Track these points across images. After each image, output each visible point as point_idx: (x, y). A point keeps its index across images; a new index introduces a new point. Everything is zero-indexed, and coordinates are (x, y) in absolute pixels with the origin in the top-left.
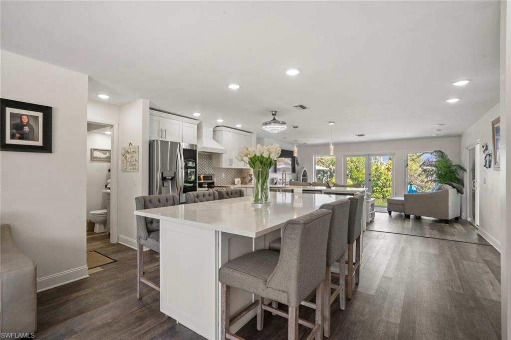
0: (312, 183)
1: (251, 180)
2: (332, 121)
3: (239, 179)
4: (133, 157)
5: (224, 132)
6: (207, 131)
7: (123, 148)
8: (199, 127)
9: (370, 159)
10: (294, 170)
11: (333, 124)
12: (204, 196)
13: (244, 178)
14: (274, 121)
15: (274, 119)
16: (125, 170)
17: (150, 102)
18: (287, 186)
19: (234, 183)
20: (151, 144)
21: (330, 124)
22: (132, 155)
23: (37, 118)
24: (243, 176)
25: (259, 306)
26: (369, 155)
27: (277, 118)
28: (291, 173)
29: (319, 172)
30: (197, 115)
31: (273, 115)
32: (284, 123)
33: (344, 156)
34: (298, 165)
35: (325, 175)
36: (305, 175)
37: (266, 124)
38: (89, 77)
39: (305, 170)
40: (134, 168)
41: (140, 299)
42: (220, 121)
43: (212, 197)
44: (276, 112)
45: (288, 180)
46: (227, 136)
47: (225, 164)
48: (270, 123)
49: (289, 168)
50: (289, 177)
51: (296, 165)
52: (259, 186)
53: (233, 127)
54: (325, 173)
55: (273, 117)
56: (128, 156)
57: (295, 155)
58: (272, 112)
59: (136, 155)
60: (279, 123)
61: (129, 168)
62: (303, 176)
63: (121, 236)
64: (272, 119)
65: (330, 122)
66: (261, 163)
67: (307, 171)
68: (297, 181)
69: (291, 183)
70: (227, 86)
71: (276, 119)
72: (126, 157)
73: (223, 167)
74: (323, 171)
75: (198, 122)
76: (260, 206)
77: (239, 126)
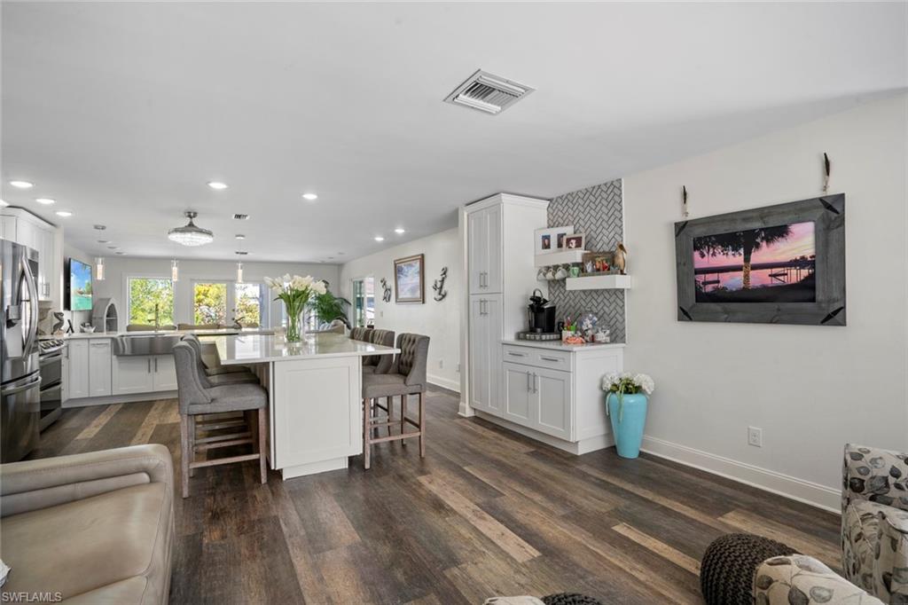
14: (191, 227)
15: (191, 225)
27: (196, 221)
31: (189, 216)
32: (209, 233)
33: (191, 281)
36: (109, 312)
37: (176, 230)
39: (112, 305)
44: (195, 213)
48: (183, 231)
55: (189, 220)
58: (189, 213)
60: (201, 231)
64: (187, 223)
65: (238, 236)
67: (116, 305)
71: (194, 223)
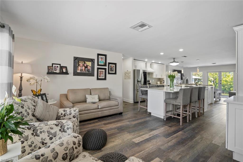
0: (190, 84)
1: (164, 82)
2: (198, 59)
3: (159, 82)
4: (129, 75)
5: (154, 65)
6: (148, 65)
7: (125, 72)
8: (146, 64)
9: (221, 74)
10: (182, 79)
11: (199, 61)
12: (154, 86)
13: (161, 82)
15: (174, 61)
16: (125, 79)
17: (134, 58)
18: (179, 85)
19: (157, 84)
20: (134, 71)
21: (198, 61)
22: (128, 74)
23: (114, 66)
24: (161, 81)
25: (172, 112)
26: (220, 72)
28: (180, 80)
29: (195, 79)
30: (146, 60)
31: (174, 59)
32: (178, 62)
33: (207, 72)
34: (184, 76)
35: (200, 81)
36: (187, 81)
37: (171, 63)
38: (123, 54)
39: (187, 79)
40: (129, 78)
41: (139, 111)
42: (153, 61)
43: (156, 87)
44: (175, 58)
45: (179, 83)
46: (155, 66)
47: (154, 76)
48: (172, 62)
49: (179, 78)
50: (180, 81)
51: (183, 76)
52: (171, 83)
53: (158, 63)
54: (200, 80)
55: (174, 60)
56: (127, 74)
57: (182, 73)
59: (130, 74)
60: (176, 62)
61: (127, 78)
62: (186, 81)
63: (124, 99)
65: (197, 60)
66: (172, 77)
67: (188, 79)
68: (183, 83)
69: (180, 84)
70: (160, 53)
72: (126, 75)
73: (154, 77)
74: (199, 79)
75: (145, 62)
76: (171, 89)
77: (160, 62)
